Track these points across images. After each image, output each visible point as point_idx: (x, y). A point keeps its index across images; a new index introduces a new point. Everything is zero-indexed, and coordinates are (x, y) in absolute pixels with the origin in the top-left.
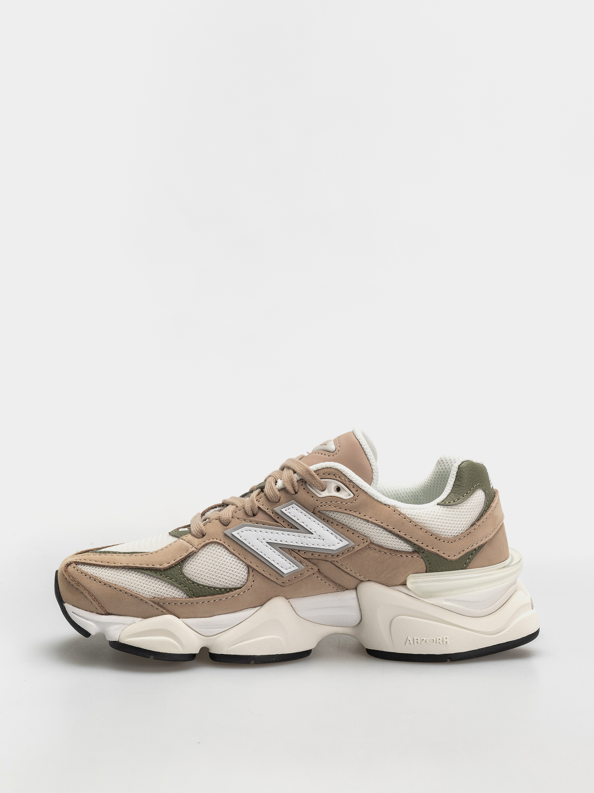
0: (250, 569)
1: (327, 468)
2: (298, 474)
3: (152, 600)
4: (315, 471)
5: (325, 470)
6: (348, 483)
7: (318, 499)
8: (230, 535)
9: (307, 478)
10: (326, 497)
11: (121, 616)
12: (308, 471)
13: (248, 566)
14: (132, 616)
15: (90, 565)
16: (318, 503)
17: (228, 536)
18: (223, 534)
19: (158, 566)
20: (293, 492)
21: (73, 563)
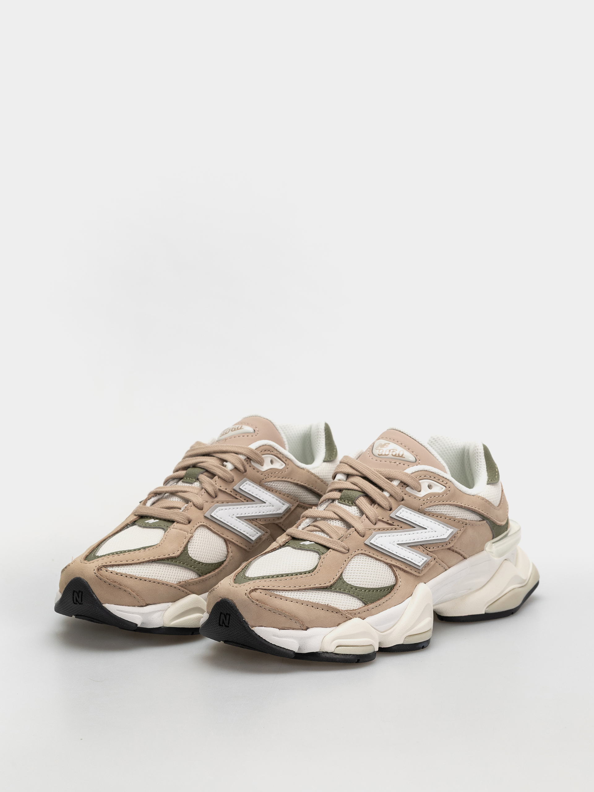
0: (228, 542)
1: (263, 445)
2: (245, 455)
3: (179, 584)
4: (256, 449)
5: (262, 448)
6: (279, 456)
7: (262, 473)
8: (209, 517)
9: (252, 456)
10: (267, 470)
11: (156, 604)
12: (252, 450)
13: (226, 541)
14: (164, 603)
15: (118, 565)
16: (262, 476)
17: (208, 518)
18: (203, 517)
19: (172, 555)
20: (244, 471)
21: (102, 567)
